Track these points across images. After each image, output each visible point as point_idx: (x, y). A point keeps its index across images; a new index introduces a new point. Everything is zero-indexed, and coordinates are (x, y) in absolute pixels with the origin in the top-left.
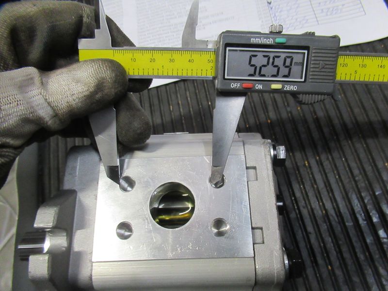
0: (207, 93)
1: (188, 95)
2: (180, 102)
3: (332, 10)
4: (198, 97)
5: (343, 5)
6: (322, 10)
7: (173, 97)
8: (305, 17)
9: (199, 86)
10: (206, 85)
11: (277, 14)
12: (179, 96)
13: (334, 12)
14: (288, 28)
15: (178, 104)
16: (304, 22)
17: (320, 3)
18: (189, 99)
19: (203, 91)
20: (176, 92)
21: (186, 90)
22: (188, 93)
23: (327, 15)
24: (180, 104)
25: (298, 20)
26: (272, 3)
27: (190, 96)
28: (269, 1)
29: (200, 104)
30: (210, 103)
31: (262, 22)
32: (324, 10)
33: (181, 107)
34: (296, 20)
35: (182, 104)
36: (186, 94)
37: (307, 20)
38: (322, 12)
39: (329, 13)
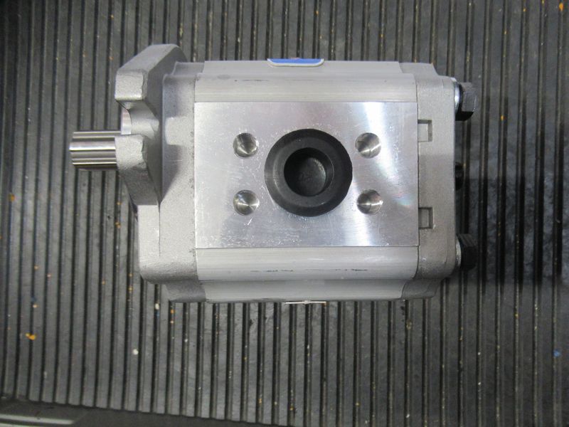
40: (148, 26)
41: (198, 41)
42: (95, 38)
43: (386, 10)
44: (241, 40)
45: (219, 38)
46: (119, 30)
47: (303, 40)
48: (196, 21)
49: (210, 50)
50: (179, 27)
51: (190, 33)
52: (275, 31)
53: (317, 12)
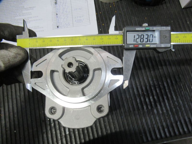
3: (79, 21)
5: (83, 19)
6: (76, 20)
8: (69, 23)
11: (59, 20)
13: (80, 22)
14: (62, 27)
17: (76, 17)
23: (77, 23)
25: (66, 24)
26: (58, 15)
28: (57, 14)
31: (53, 23)
32: (77, 21)
34: (66, 23)
37: (69, 24)
38: (76, 21)
39: (78, 22)
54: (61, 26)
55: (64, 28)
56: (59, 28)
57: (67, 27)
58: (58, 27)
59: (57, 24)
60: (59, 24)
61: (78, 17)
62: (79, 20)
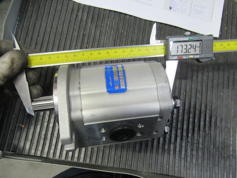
0: (124, 26)
1: (114, 22)
2: (108, 24)
4: (119, 25)
5: (205, 12)
7: (106, 19)
8: (186, 9)
9: (121, 20)
10: (125, 21)
12: (109, 20)
13: (199, 13)
14: (176, 10)
15: (107, 24)
16: (184, 11)
18: (113, 24)
19: (122, 23)
20: (108, 18)
21: (114, 19)
22: (114, 21)
23: (195, 13)
24: (108, 25)
25: (182, 9)
27: (115, 23)
29: (118, 29)
30: (123, 31)
32: (196, 10)
33: (108, 26)
34: (182, 8)
35: (109, 25)
36: (113, 21)
37: (186, 11)
38: (194, 11)
39: (197, 13)
40: (91, 19)
41: (108, 28)
42: (70, 19)
43: (171, 33)
44: (124, 31)
45: (116, 29)
46: (80, 18)
47: (144, 35)
48: (109, 21)
49: (112, 32)
50: (102, 22)
51: (106, 25)
52: (135, 31)
53: (150, 28)
54: (175, 8)
55: (179, 12)
56: (172, 10)
57: (182, 13)
58: (170, 8)
59: (171, 4)
60: (173, 5)
61: (198, 6)
62: (198, 11)
